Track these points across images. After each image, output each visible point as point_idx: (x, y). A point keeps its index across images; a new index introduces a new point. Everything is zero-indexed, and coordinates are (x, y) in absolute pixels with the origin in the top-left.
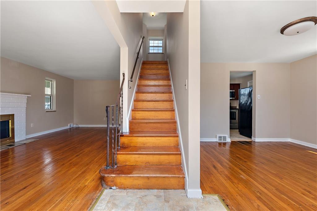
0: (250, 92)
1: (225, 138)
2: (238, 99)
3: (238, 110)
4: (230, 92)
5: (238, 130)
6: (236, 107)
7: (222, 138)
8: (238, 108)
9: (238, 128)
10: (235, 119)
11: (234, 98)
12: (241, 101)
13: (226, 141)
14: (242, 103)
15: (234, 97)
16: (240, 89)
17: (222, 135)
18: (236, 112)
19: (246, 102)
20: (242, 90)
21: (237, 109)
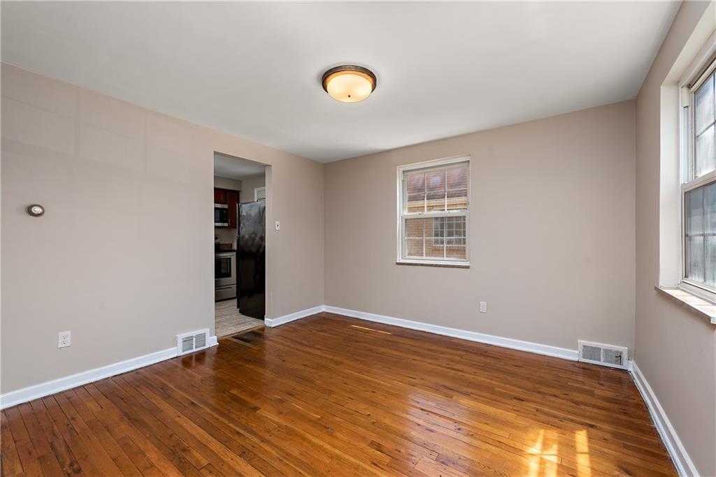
0: (260, 213)
1: (201, 338)
2: (236, 227)
3: (235, 253)
4: (216, 209)
5: (235, 302)
6: (231, 245)
7: (194, 339)
8: (235, 247)
9: (235, 296)
10: (229, 275)
11: (226, 225)
12: (242, 232)
13: (204, 345)
14: (243, 237)
15: (227, 222)
16: (238, 203)
17: (194, 333)
18: (230, 259)
19: (253, 236)
20: (243, 206)
21: (234, 251)
